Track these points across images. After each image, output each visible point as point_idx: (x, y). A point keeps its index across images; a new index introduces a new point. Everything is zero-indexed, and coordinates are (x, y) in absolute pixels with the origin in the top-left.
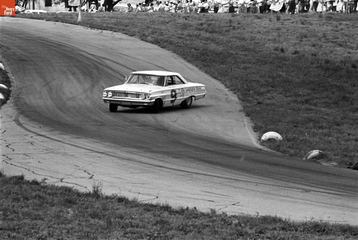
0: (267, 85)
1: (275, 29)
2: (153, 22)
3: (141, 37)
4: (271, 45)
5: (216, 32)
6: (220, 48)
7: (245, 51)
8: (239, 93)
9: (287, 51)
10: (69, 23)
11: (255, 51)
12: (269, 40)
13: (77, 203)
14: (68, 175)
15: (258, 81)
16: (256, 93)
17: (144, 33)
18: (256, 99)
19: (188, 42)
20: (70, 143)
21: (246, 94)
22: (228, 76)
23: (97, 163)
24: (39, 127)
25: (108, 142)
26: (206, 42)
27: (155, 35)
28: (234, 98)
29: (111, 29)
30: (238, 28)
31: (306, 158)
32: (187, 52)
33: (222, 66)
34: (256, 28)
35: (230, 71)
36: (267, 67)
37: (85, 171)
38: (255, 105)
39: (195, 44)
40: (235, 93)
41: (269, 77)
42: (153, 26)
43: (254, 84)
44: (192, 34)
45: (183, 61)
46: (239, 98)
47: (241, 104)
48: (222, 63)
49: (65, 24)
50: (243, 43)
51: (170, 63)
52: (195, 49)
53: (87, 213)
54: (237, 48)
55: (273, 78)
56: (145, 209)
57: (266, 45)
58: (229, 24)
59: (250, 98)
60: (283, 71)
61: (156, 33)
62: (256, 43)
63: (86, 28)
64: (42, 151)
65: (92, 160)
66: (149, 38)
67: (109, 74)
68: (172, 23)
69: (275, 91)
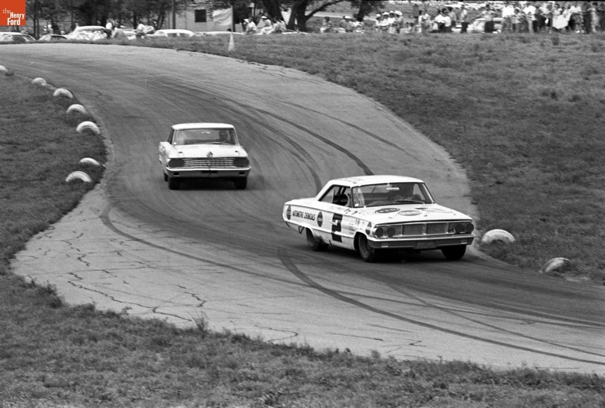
0: (518, 153)
1: (549, 60)
2: (351, 50)
3: (327, 75)
4: (537, 87)
5: (451, 66)
6: (454, 93)
7: (492, 97)
8: (470, 167)
9: (560, 96)
10: (214, 54)
11: (509, 98)
12: (534, 78)
13: (170, 345)
14: (166, 302)
15: (504, 146)
16: (496, 166)
17: (333, 68)
18: (495, 177)
19: (404, 83)
20: (179, 251)
21: (481, 169)
22: (459, 138)
23: (214, 282)
24: (137, 227)
25: (240, 249)
26: (433, 83)
27: (352, 72)
28: (460, 174)
29: (281, 63)
30: (489, 58)
31: (544, 270)
32: (399, 100)
33: (451, 122)
34: (516, 58)
35: (463, 130)
36: (525, 124)
37: (193, 295)
38: (490, 186)
39: (413, 87)
40: (463, 167)
41: (524, 140)
42: (350, 57)
43: (497, 153)
44: (411, 69)
45: (390, 114)
46: (468, 174)
47: (470, 184)
48: (453, 117)
49: (206, 54)
50: (493, 84)
51: (368, 118)
52: (413, 95)
53: (183, 358)
54: (482, 92)
55: (529, 142)
56: (273, 353)
57: (530, 87)
58: (473, 53)
59: (485, 175)
60: (548, 130)
61: (353, 68)
62: (512, 83)
63: (241, 61)
64: (132, 265)
65: (207, 277)
66: (341, 78)
67: (268, 138)
68: (382, 51)
69: (529, 162)
